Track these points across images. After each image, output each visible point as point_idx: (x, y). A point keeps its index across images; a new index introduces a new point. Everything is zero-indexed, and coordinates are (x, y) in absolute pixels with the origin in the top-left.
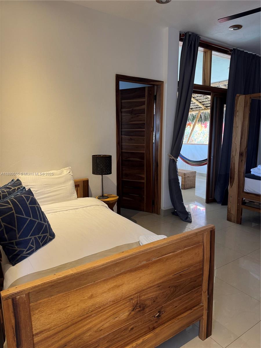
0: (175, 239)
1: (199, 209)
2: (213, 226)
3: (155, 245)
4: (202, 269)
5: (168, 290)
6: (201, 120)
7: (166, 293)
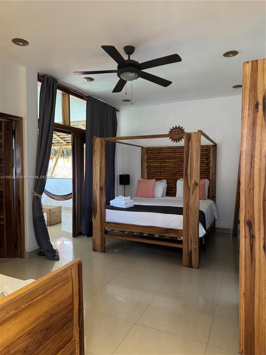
0: (45, 279)
1: (66, 244)
2: (80, 259)
3: (24, 291)
4: (72, 303)
5: (39, 335)
6: (63, 154)
7: (38, 339)
